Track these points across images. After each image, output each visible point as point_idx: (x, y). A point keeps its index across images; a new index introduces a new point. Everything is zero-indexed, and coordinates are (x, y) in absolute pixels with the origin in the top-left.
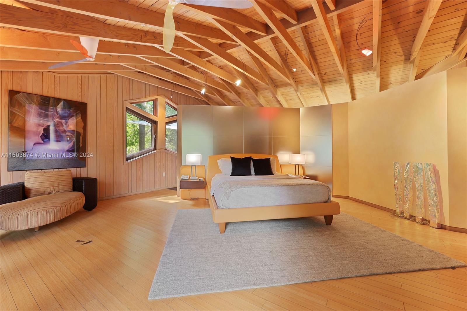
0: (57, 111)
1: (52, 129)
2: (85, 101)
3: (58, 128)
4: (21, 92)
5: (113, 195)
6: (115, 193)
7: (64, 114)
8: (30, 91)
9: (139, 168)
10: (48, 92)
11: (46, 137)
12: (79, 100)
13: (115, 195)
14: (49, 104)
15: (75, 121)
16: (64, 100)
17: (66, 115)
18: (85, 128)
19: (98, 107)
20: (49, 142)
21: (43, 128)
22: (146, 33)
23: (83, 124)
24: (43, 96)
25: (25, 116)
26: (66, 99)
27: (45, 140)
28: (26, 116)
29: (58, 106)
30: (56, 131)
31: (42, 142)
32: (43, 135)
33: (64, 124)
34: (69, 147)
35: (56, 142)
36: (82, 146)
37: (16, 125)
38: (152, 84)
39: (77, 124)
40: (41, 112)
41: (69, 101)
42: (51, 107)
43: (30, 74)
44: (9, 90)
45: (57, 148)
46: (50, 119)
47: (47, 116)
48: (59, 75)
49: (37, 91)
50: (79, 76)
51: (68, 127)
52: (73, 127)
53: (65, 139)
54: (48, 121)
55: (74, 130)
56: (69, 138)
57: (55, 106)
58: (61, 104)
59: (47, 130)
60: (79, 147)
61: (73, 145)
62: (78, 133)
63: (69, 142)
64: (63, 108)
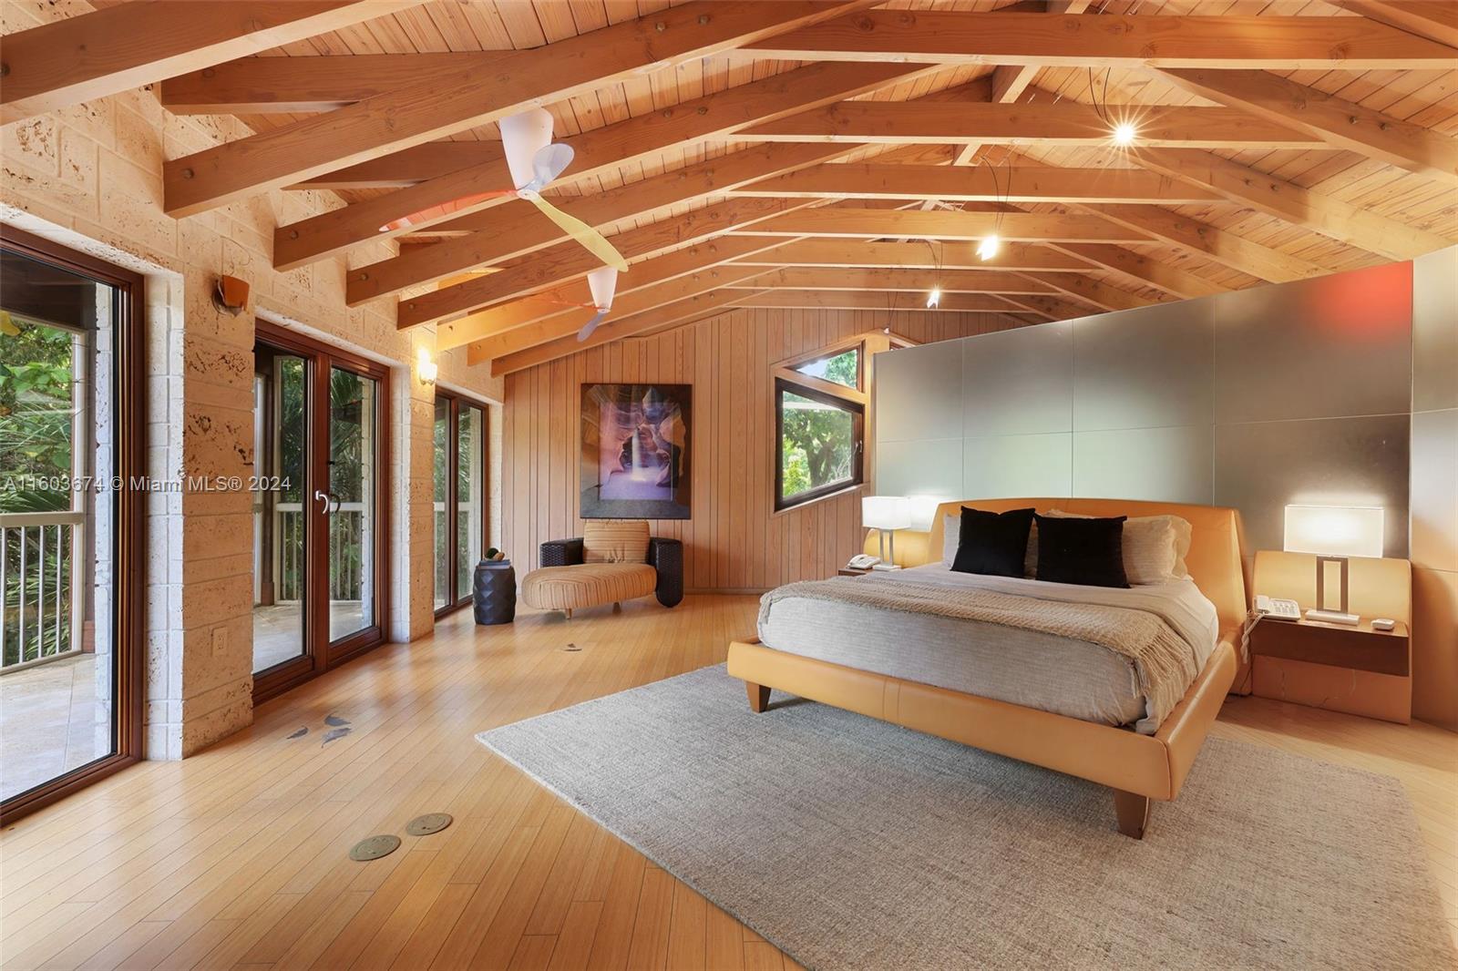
0: (642, 410)
1: (635, 442)
2: (690, 382)
3: (644, 442)
4: (593, 384)
5: (745, 588)
6: (749, 583)
7: (654, 414)
8: (606, 380)
9: (809, 529)
10: (630, 376)
11: (626, 458)
12: (679, 381)
13: (749, 588)
14: (630, 398)
15: (671, 424)
16: (654, 386)
17: (657, 414)
18: (688, 438)
19: (715, 389)
20: (631, 468)
21: (623, 443)
22: (690, 215)
23: (684, 430)
24: (624, 385)
25: (599, 422)
26: (656, 382)
27: (626, 465)
28: (601, 423)
29: (644, 400)
30: (642, 447)
31: (622, 468)
32: (623, 455)
33: (653, 433)
34: (662, 477)
35: (641, 469)
36: (684, 474)
37: (588, 441)
38: (843, 308)
39: (675, 431)
40: (621, 415)
41: (662, 385)
42: (634, 404)
43: (607, 350)
44: (582, 385)
45: (642, 479)
46: (633, 425)
47: (628, 420)
48: (647, 339)
49: (616, 378)
50: (679, 330)
51: (660, 438)
52: (668, 438)
53: (655, 461)
54: (630, 430)
55: (669, 444)
56: (661, 460)
57: (640, 400)
58: (648, 394)
59: (628, 446)
60: (678, 477)
61: (669, 473)
62: (677, 450)
63: (662, 467)
64: (652, 402)
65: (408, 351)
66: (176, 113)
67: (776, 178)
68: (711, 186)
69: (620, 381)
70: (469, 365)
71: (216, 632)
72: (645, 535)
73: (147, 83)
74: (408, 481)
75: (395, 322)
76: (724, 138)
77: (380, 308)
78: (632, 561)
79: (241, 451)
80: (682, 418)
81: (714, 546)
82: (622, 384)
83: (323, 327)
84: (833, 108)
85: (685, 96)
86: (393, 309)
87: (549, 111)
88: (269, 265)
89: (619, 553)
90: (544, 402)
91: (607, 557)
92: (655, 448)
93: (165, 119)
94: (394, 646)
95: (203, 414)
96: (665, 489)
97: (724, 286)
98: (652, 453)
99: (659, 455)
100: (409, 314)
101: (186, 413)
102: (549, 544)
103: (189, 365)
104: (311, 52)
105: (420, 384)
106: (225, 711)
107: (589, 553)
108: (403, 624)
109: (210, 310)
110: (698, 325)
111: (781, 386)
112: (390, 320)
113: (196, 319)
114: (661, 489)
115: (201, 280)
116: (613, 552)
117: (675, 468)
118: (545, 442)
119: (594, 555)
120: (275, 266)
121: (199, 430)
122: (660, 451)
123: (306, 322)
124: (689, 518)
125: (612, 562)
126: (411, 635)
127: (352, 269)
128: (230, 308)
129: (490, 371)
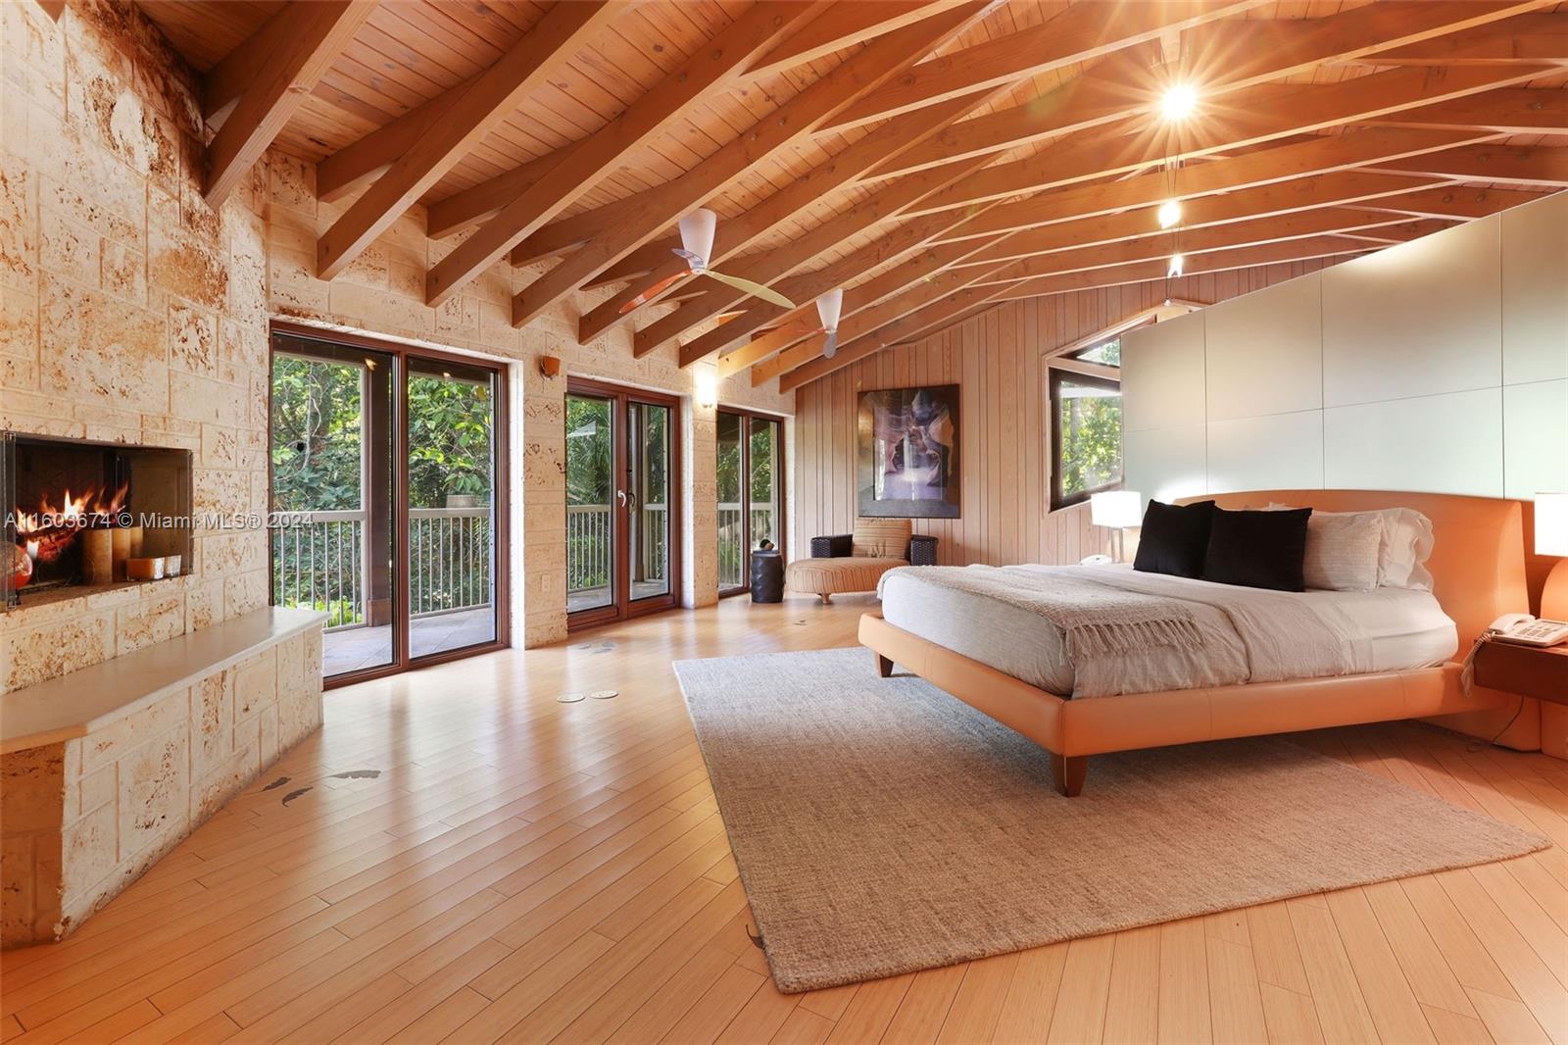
1: (906, 444)
2: (958, 381)
4: (867, 392)
7: (923, 416)
8: (879, 387)
10: (901, 380)
12: (947, 381)
14: (901, 402)
15: (940, 425)
16: (924, 388)
17: (926, 416)
18: (956, 438)
19: (983, 386)
20: (904, 469)
21: (896, 445)
23: (952, 431)
27: (898, 467)
28: (876, 428)
29: (913, 403)
30: (912, 449)
31: (894, 470)
32: (896, 457)
33: (923, 434)
34: (932, 477)
35: (913, 470)
39: (944, 432)
40: (893, 418)
41: (931, 387)
42: (904, 407)
43: (880, 359)
44: (859, 393)
45: (915, 479)
46: (904, 428)
47: (899, 423)
48: (915, 344)
49: (889, 384)
50: (945, 331)
51: (930, 438)
52: (937, 438)
53: (925, 461)
54: (902, 432)
55: (938, 444)
56: (931, 459)
57: (910, 403)
58: (917, 397)
59: (900, 448)
60: (947, 476)
61: (939, 472)
62: (945, 450)
63: (932, 466)
64: (921, 404)
65: (688, 382)
66: (518, 267)
67: (935, 195)
68: (876, 217)
69: (891, 387)
70: (753, 386)
71: (543, 577)
72: (906, 533)
73: (502, 256)
74: (692, 483)
75: (677, 363)
76: (853, 186)
77: (661, 356)
78: (892, 556)
79: (559, 464)
80: (950, 418)
81: (984, 546)
82: (894, 390)
83: (617, 376)
84: (942, 135)
85: (814, 164)
86: (675, 352)
87: (710, 209)
88: (576, 343)
89: (881, 549)
90: (828, 412)
91: (870, 552)
92: (924, 449)
93: (513, 273)
94: (685, 611)
95: (535, 443)
96: (935, 488)
97: (966, 286)
98: (922, 454)
99: (929, 456)
100: (688, 355)
101: (525, 442)
102: (818, 538)
103: (526, 413)
104: (569, 216)
105: (702, 407)
106: (550, 627)
107: (855, 547)
108: (689, 596)
109: (538, 379)
110: (964, 323)
111: (1057, 376)
112: (673, 364)
113: (531, 386)
114: (931, 488)
115: (533, 362)
116: (875, 548)
117: (944, 470)
118: (828, 447)
119: (860, 550)
120: (579, 343)
121: (533, 453)
122: (929, 452)
123: (603, 375)
124: (959, 518)
125: (875, 556)
126: (695, 603)
127: (639, 330)
128: (549, 376)
129: (778, 389)
